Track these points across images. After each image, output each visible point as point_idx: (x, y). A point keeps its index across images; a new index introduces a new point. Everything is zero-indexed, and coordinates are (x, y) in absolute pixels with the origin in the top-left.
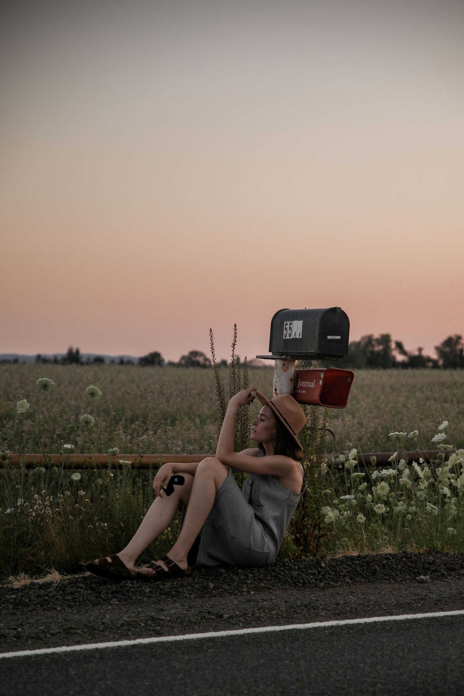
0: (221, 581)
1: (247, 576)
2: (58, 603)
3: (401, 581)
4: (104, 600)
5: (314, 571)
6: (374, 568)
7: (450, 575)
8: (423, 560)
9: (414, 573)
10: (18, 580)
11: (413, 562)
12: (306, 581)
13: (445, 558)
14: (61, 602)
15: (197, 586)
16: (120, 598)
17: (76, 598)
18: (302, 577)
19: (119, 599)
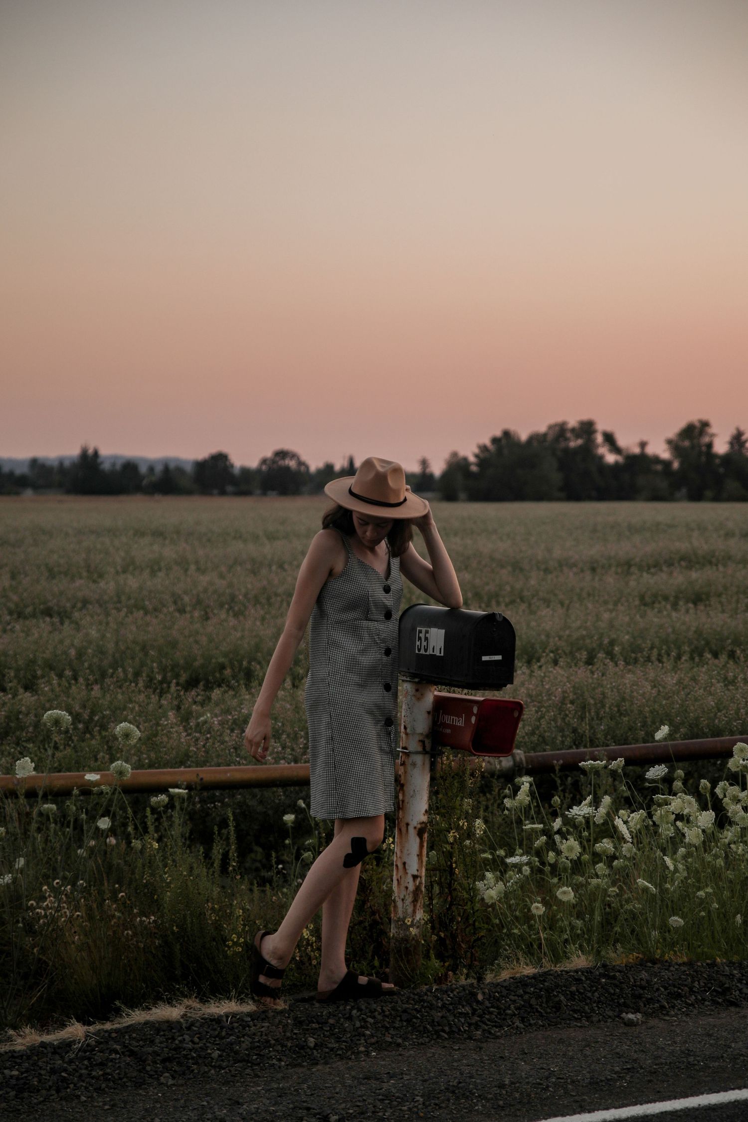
0: (326, 1033)
1: (366, 1022)
2: (82, 1086)
3: (599, 1021)
4: (151, 1076)
5: (467, 1008)
6: (557, 999)
7: (673, 1007)
8: (632, 980)
9: (619, 1005)
10: (21, 1036)
11: (616, 986)
12: (455, 1029)
13: (666, 974)
14: (87, 1083)
15: (289, 1044)
16: (175, 1071)
17: (108, 1074)
18: (448, 1021)
19: (173, 1073)
